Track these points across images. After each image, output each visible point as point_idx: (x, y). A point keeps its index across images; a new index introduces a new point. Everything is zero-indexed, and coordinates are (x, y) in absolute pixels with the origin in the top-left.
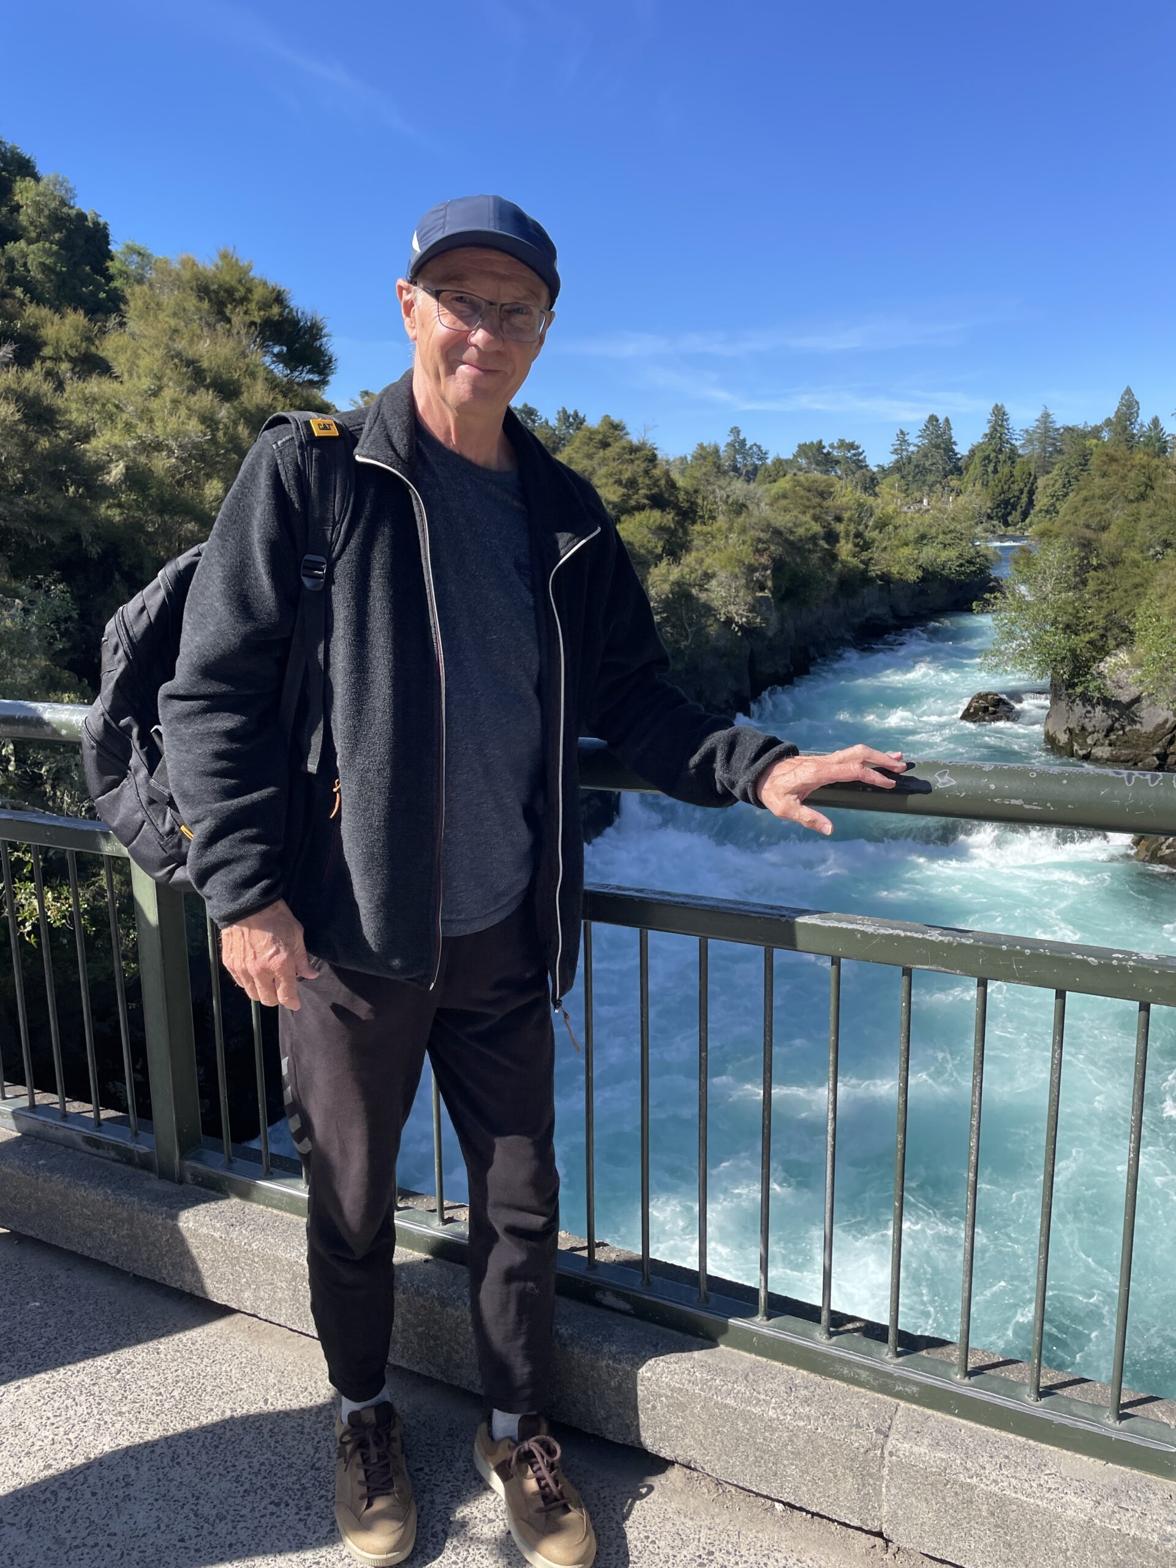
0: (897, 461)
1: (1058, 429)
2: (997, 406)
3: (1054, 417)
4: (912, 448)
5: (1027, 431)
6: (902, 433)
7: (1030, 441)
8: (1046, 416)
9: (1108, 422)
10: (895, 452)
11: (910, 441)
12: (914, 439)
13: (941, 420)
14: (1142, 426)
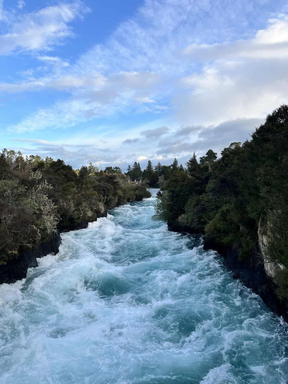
0: (128, 172)
2: (149, 161)
3: (161, 164)
5: (156, 166)
6: (129, 166)
9: (172, 165)
11: (131, 168)
13: (138, 163)
14: (178, 166)
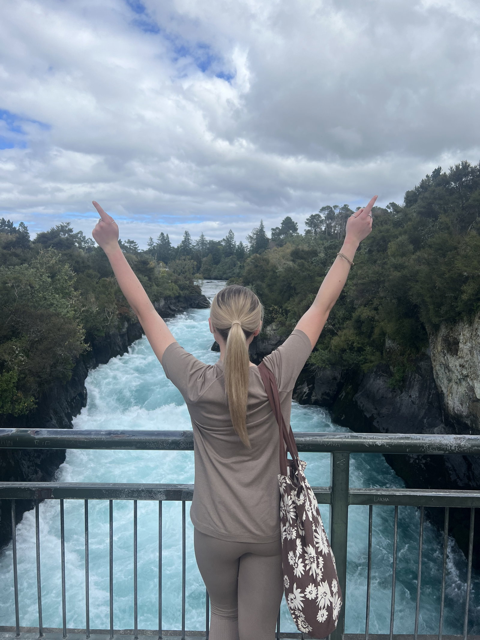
0: (149, 249)
1: (207, 241)
2: (186, 231)
3: (205, 237)
4: (154, 244)
5: (196, 241)
6: (151, 238)
7: (198, 244)
8: (203, 236)
9: (224, 239)
10: (149, 245)
11: (154, 241)
12: (156, 241)
13: (165, 235)
